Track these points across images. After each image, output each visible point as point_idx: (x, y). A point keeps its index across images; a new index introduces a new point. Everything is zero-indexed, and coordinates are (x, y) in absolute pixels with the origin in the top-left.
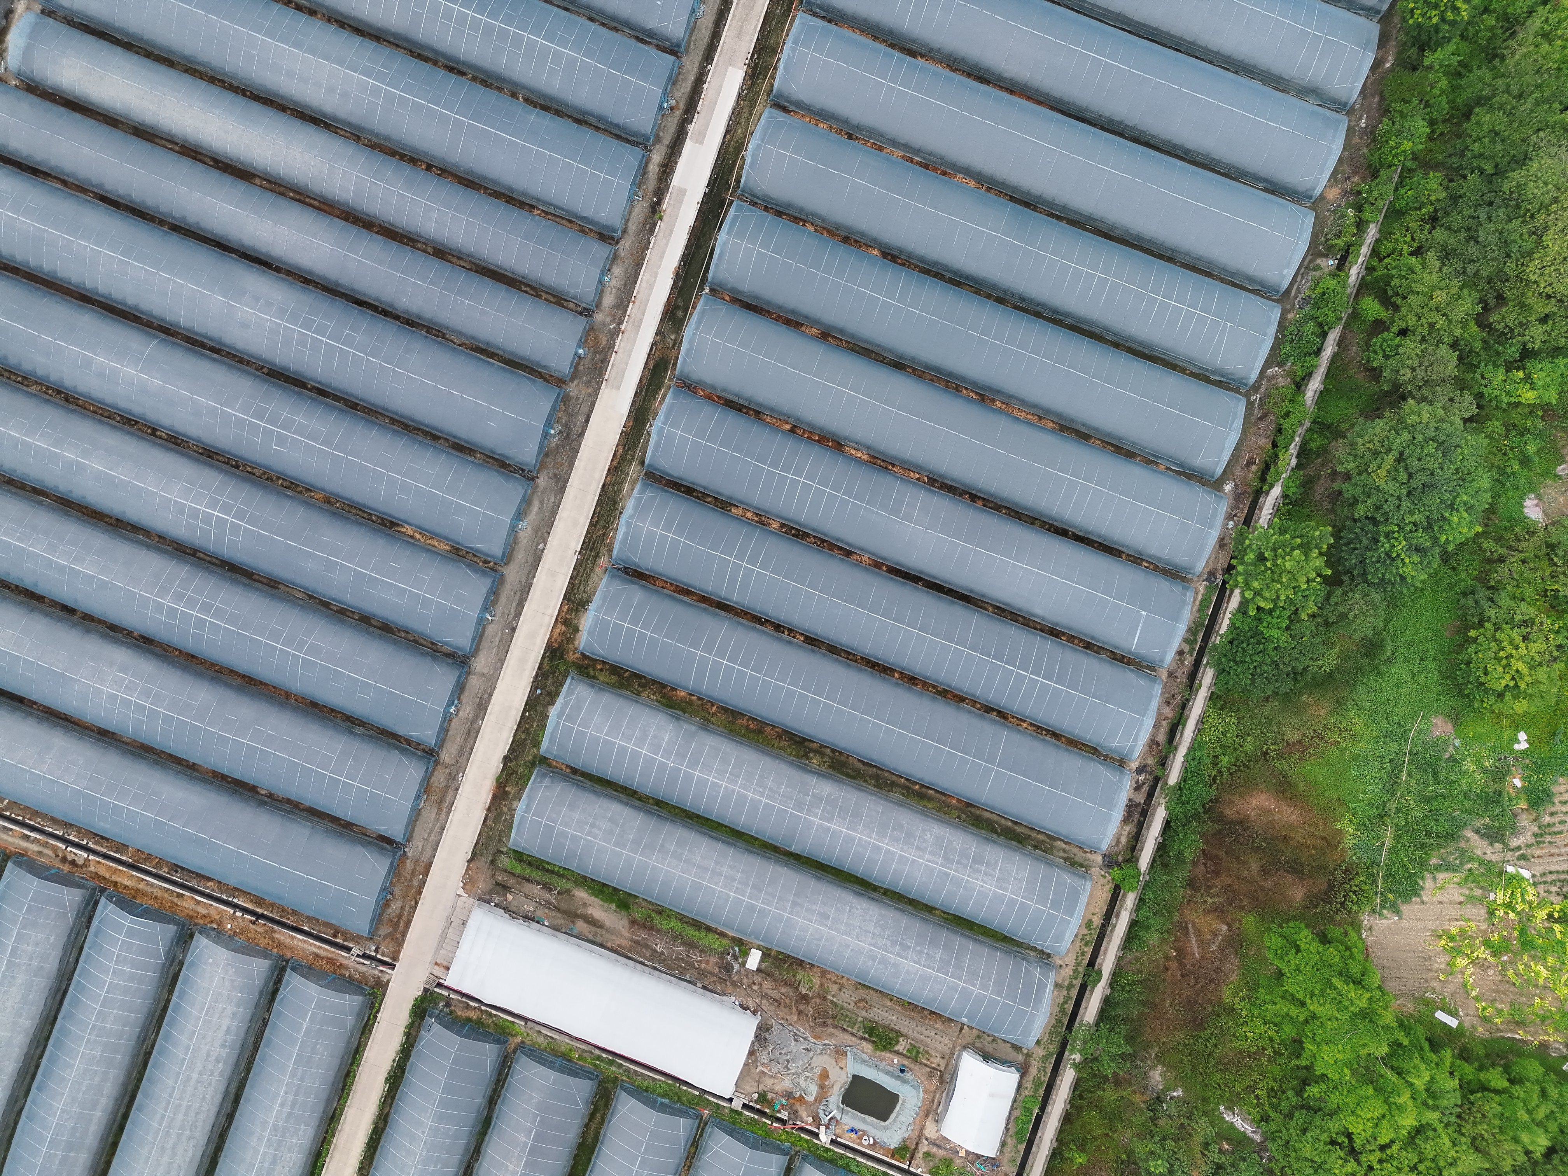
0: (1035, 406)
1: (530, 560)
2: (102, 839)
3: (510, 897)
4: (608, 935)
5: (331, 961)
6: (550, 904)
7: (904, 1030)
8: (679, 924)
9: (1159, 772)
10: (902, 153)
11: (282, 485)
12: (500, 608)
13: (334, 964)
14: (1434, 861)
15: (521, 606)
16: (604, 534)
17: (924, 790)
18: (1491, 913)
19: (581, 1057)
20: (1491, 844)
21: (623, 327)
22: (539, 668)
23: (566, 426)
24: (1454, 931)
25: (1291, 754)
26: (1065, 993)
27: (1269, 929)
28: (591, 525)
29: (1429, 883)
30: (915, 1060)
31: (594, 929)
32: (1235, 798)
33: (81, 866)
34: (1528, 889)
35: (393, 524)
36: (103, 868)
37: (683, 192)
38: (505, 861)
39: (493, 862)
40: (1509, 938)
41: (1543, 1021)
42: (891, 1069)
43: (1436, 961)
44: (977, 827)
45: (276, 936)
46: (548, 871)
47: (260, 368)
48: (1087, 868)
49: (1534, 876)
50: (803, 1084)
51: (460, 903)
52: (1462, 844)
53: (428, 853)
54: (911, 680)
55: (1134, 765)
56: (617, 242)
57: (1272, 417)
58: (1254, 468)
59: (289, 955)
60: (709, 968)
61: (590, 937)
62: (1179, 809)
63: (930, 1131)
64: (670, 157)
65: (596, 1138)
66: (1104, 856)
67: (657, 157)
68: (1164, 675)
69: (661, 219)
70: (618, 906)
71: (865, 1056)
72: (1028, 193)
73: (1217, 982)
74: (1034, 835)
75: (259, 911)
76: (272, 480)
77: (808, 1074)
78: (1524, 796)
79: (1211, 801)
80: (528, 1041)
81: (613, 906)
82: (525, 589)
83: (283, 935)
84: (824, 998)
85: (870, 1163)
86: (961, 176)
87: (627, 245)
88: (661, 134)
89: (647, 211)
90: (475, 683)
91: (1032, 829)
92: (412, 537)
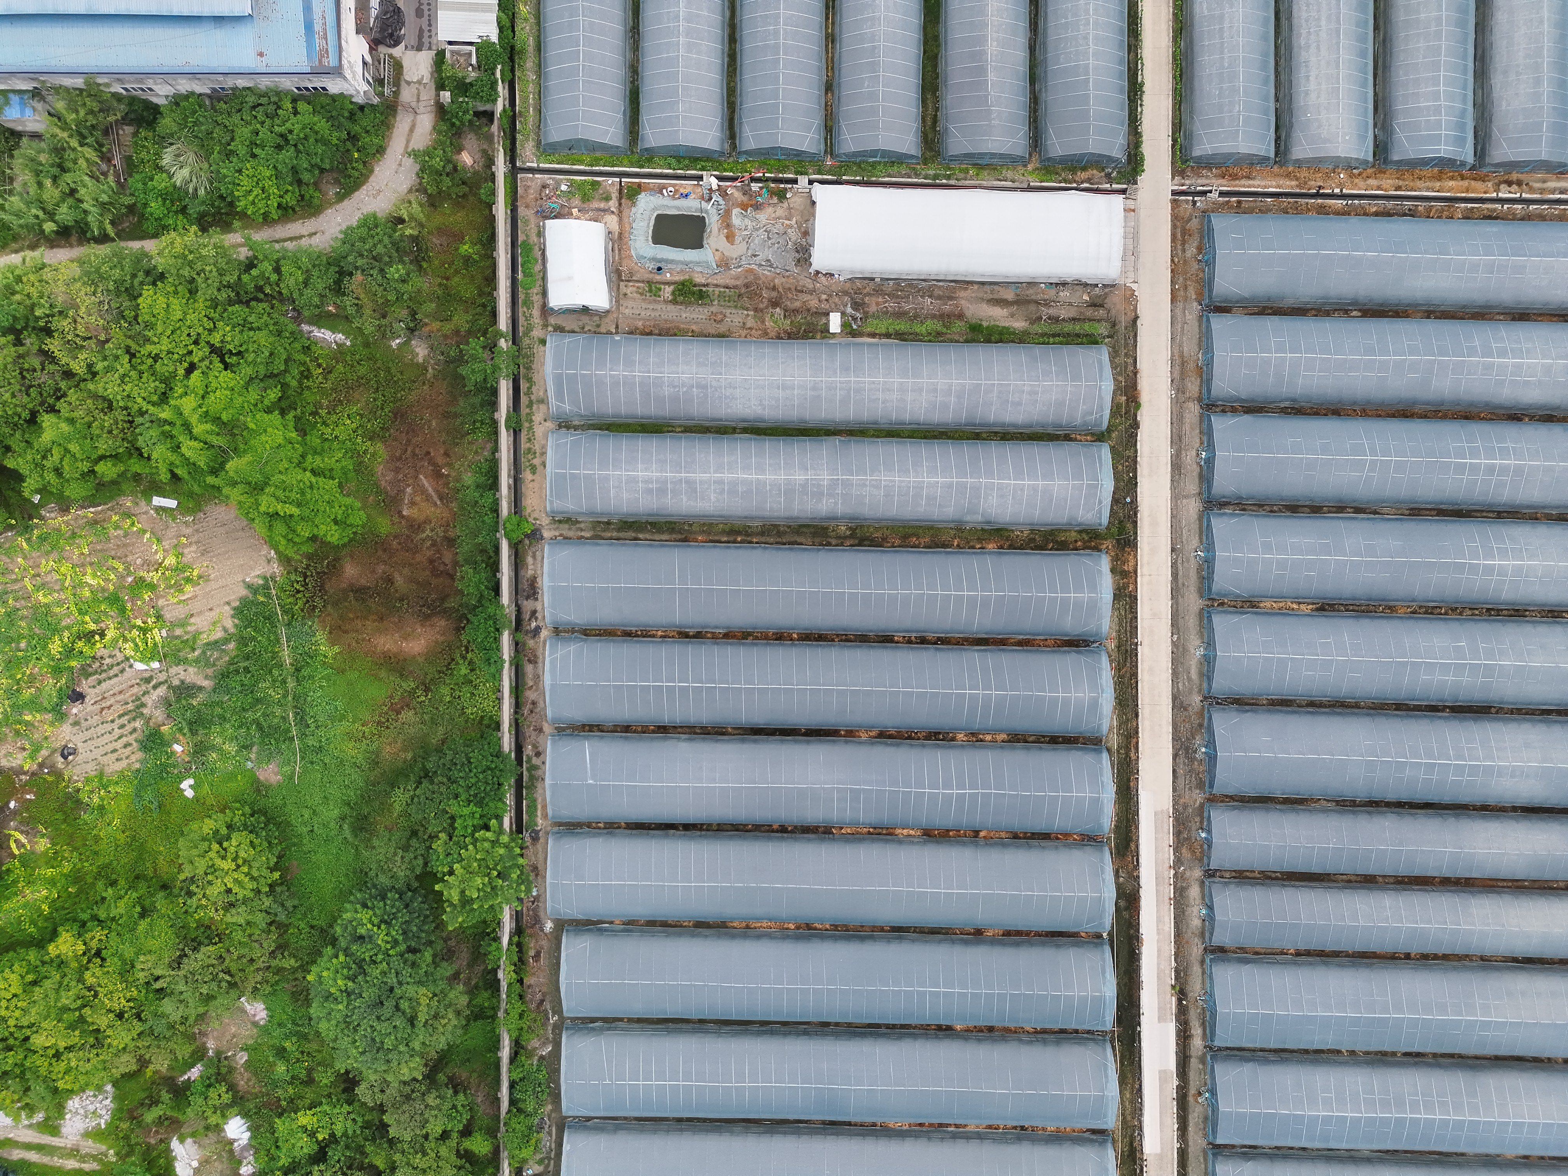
0: (759, 937)
1: (1181, 621)
2: (1489, 217)
3: (1086, 297)
4: (981, 295)
5: (1234, 177)
6: (1045, 305)
7: (671, 307)
8: (918, 331)
9: (520, 636)
10: (967, 1129)
11: (1440, 608)
12: (1193, 565)
13: (1230, 176)
14: (232, 645)
15: (1175, 575)
16: (1120, 670)
17: (732, 539)
18: (159, 617)
19: (966, 171)
20: (183, 682)
21: (1172, 872)
22: (1136, 522)
23: (1192, 760)
24: (189, 588)
25: (402, 698)
26: (533, 397)
27: (363, 527)
28: (1135, 675)
29: (229, 624)
30: (649, 282)
31: (996, 296)
32: (441, 639)
33: (1500, 183)
34: (133, 653)
35: (1322, 609)
36: (1479, 189)
37: (1161, 1019)
38: (1102, 329)
39: (1114, 325)
40: (133, 600)
41: (74, 533)
42: (669, 266)
43: (195, 552)
44: (670, 523)
45: (1294, 183)
46: (1059, 335)
47: (1500, 710)
48: (554, 521)
49: (131, 666)
50: (747, 222)
51: (1131, 276)
52: (210, 671)
53: (1178, 311)
54: (780, 637)
55: (544, 633)
56: (1205, 949)
57: (533, 1006)
58: (532, 953)
59: (1276, 169)
60: (874, 299)
61: (996, 287)
62: (491, 610)
63: (612, 221)
64: (1185, 1047)
65: (924, 101)
66: (542, 538)
67: (1197, 1043)
68: (547, 728)
69: (1173, 987)
70: (981, 325)
71: (699, 269)
72: (837, 1134)
73: (393, 458)
74: (615, 534)
75: (1320, 201)
76: (1452, 610)
77: (746, 233)
78: (167, 737)
79: (464, 628)
80: (1021, 170)
81: (985, 324)
82: (1176, 592)
83: (1289, 186)
84: (756, 310)
85: (659, 171)
86: (904, 1128)
87: (1195, 950)
88: (1201, 1066)
89: (1188, 988)
90: (1192, 486)
91: (618, 539)
92: (1300, 603)
